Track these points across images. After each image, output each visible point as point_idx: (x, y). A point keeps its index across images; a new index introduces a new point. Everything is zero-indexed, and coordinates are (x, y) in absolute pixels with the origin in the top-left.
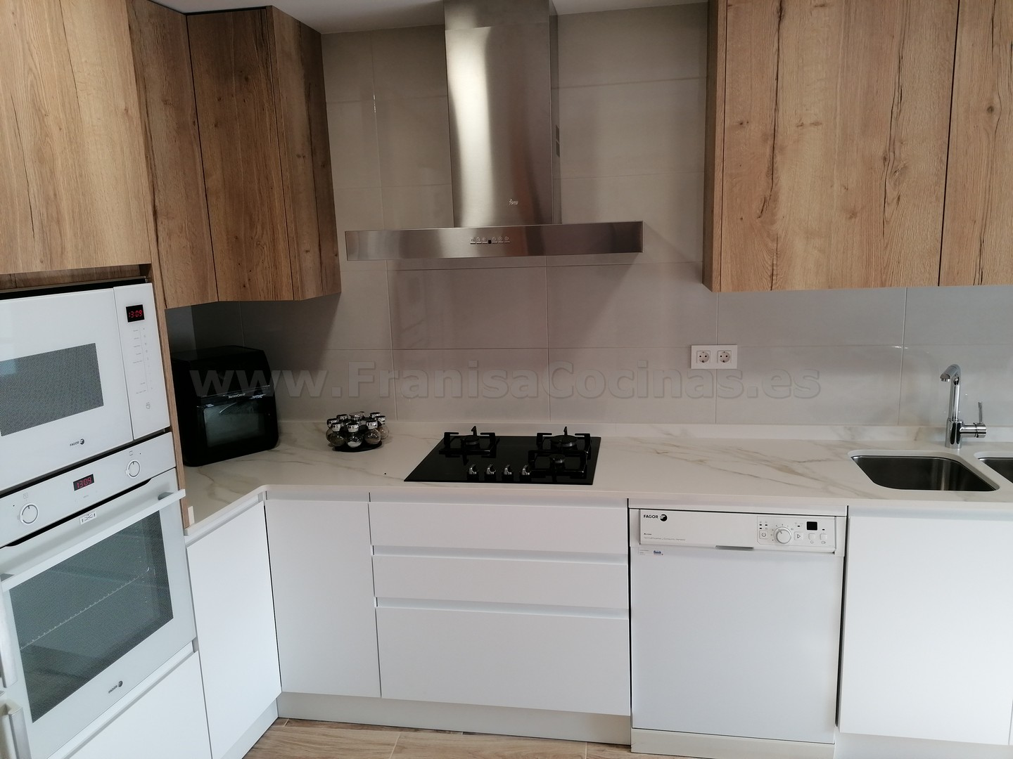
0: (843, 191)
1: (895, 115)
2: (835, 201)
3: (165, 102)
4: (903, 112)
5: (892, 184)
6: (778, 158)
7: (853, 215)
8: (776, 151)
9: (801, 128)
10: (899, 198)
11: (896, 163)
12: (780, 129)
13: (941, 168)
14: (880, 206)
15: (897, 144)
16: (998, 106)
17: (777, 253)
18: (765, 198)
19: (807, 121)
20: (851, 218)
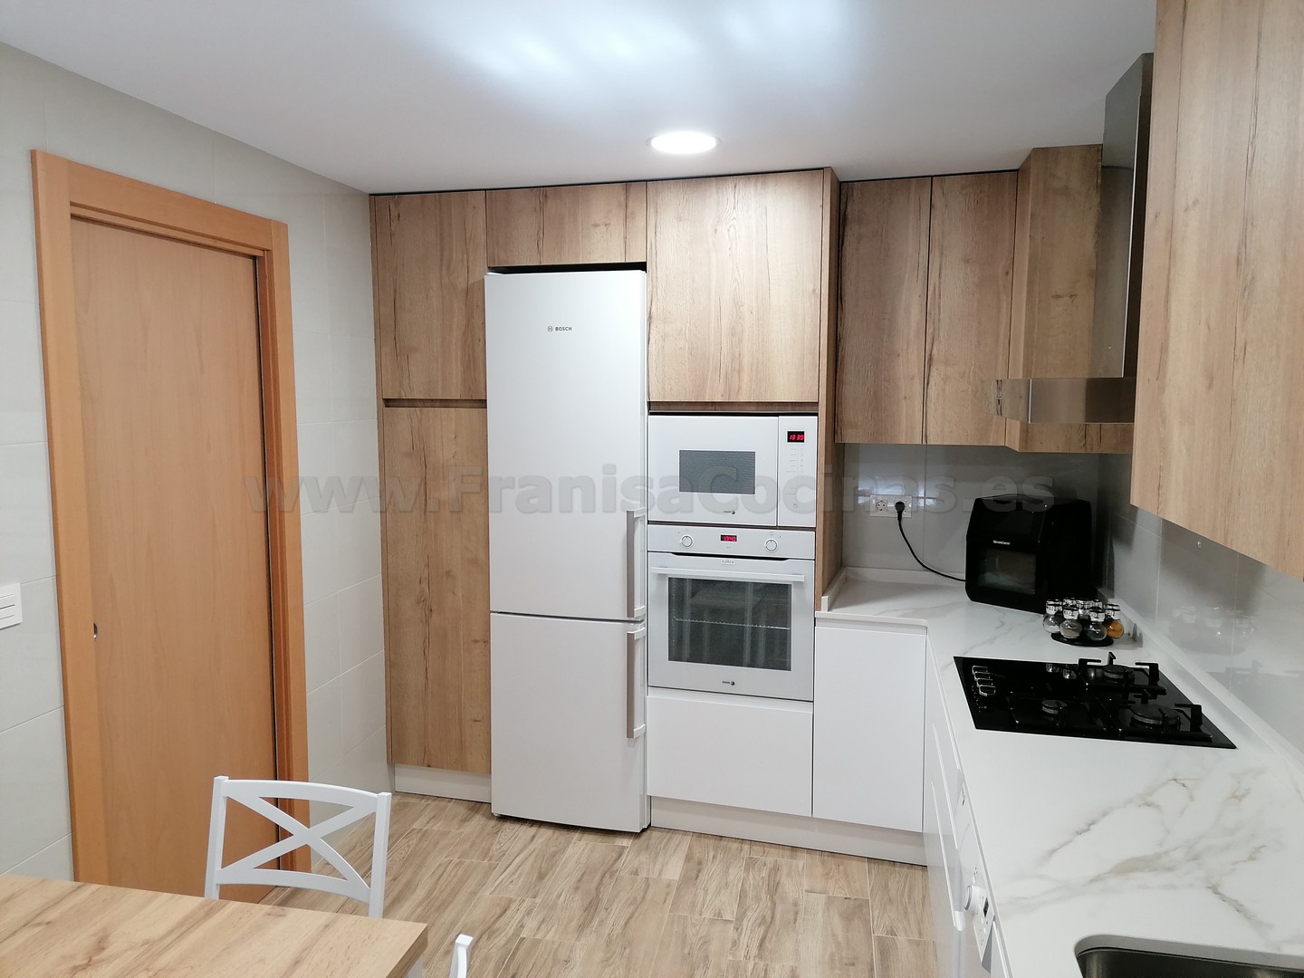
0: (1207, 332)
2: (1201, 352)
3: (967, 261)
4: (1256, 152)
5: (1242, 313)
7: (1211, 382)
8: (1171, 260)
9: (1187, 212)
10: (1245, 348)
11: (1246, 272)
12: (1175, 221)
14: (1230, 363)
17: (1163, 447)
18: (1162, 345)
19: (1191, 199)
20: (1209, 386)
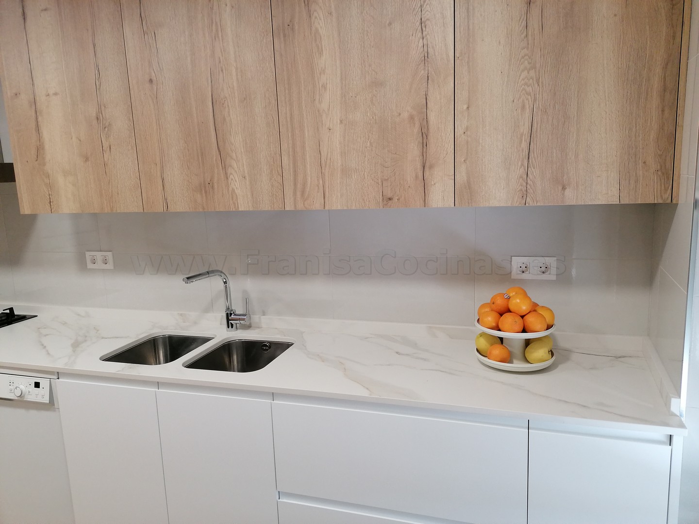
0: (79, 142)
1: (98, 87)
2: (75, 149)
4: (102, 84)
5: (104, 136)
6: (40, 119)
7: (87, 159)
8: (38, 114)
9: (48, 97)
10: (110, 147)
11: (104, 122)
12: (37, 99)
13: (130, 125)
14: (100, 152)
15: (103, 108)
16: (155, 79)
17: (50, 186)
18: (37, 147)
19: (51, 92)
20: (86, 161)
